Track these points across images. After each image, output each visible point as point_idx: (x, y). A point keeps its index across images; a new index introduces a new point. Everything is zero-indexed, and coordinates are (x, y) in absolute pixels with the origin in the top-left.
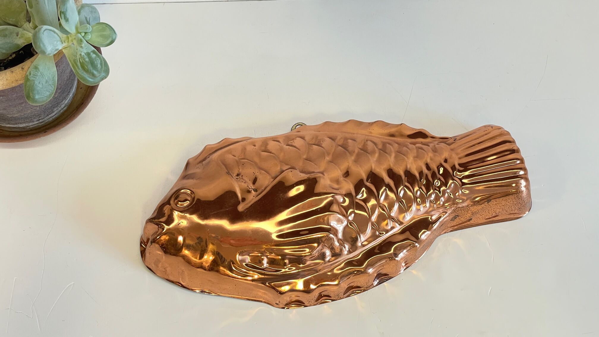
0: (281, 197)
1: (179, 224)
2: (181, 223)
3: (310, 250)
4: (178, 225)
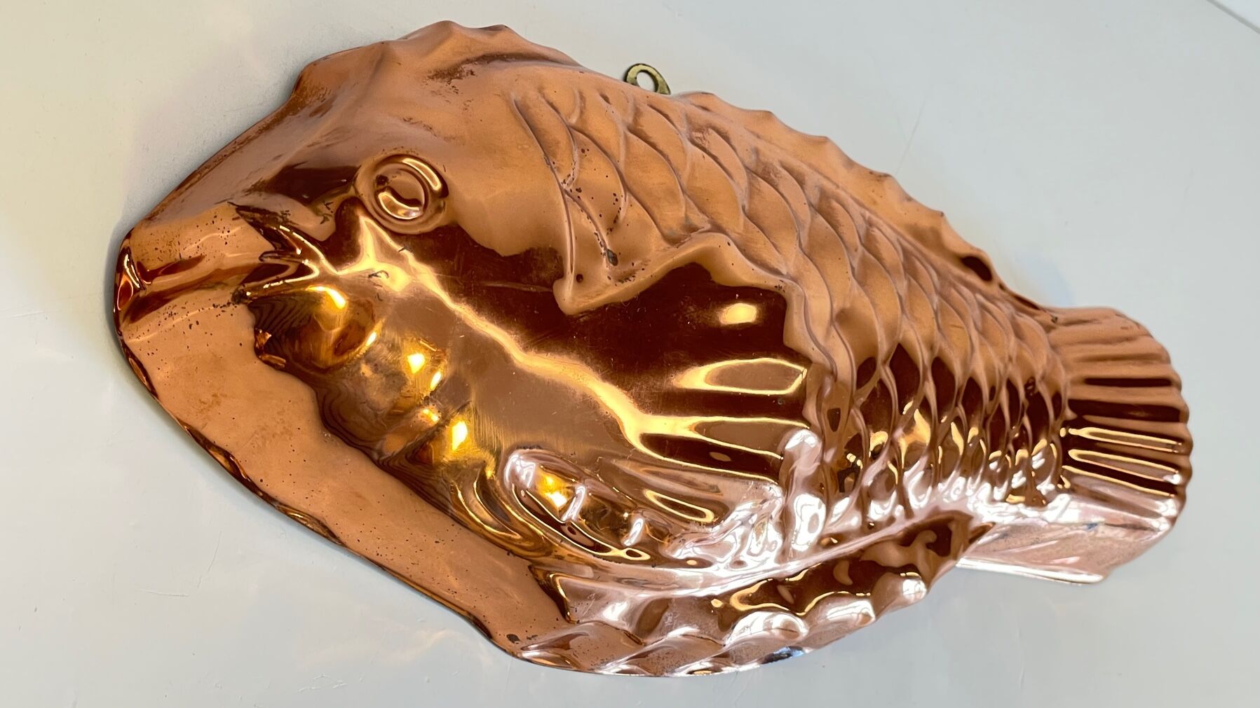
0: (687, 316)
1: (375, 275)
2: (383, 276)
3: (715, 518)
4: (370, 276)
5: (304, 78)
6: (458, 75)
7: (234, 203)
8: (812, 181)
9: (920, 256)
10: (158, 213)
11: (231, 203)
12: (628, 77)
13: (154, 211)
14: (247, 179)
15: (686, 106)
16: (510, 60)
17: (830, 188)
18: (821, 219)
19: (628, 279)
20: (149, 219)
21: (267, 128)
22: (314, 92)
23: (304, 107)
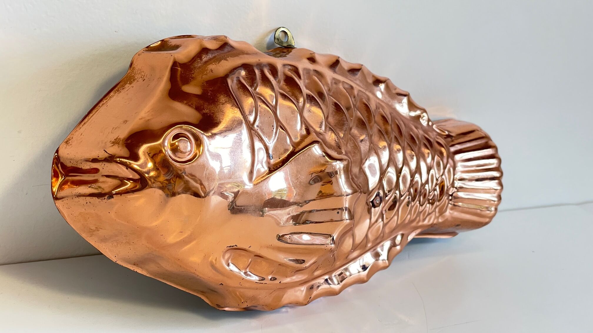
5: (134, 63)
6: (205, 73)
7: (107, 152)
8: (356, 92)
9: (398, 118)
10: (70, 140)
11: (106, 151)
12: (276, 35)
13: (68, 137)
14: (112, 133)
15: (303, 65)
16: (228, 59)
17: (363, 92)
18: (359, 114)
19: (277, 167)
20: (66, 142)
21: (118, 91)
22: (139, 72)
23: (134, 80)
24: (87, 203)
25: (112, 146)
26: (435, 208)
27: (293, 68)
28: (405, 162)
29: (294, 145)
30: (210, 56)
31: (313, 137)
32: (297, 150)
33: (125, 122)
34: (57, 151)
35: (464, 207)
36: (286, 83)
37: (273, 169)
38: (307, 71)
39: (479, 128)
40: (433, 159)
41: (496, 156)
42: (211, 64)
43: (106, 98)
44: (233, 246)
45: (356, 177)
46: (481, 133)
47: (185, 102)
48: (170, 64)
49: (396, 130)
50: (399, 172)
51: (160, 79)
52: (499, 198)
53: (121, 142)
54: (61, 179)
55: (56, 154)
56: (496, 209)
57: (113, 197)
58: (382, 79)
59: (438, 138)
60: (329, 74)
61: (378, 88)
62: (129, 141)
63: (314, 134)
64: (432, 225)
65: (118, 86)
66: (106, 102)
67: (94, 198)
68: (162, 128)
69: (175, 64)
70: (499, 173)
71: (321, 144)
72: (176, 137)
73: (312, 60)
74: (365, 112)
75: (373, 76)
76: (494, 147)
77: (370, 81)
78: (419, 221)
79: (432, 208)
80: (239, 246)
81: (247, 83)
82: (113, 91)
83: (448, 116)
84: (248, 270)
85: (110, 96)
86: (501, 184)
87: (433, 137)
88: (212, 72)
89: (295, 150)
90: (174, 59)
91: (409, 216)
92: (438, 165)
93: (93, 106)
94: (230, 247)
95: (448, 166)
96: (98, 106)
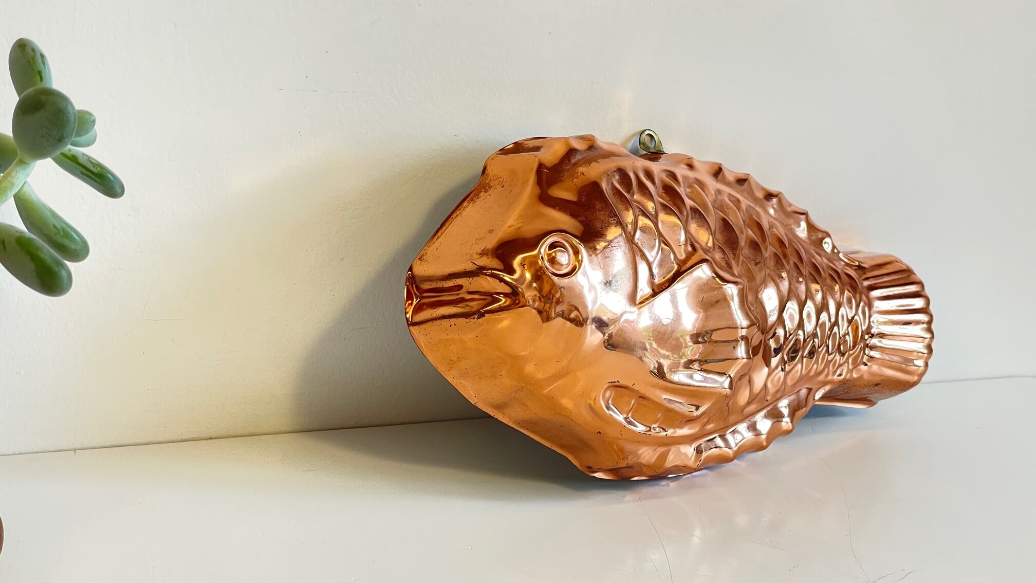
5: (488, 168)
6: (576, 176)
7: (476, 264)
8: (744, 207)
9: (796, 241)
10: (424, 256)
11: (474, 263)
12: (641, 139)
13: (421, 253)
14: (476, 244)
15: (681, 171)
16: (598, 160)
17: (752, 207)
18: (750, 232)
19: (662, 288)
20: (420, 259)
21: (472, 200)
22: (495, 178)
23: (490, 188)
24: (451, 326)
25: (480, 257)
26: (848, 359)
27: (671, 174)
28: (809, 295)
29: (680, 264)
30: (579, 157)
31: (700, 254)
32: (684, 268)
33: (491, 231)
34: (411, 269)
35: (885, 360)
36: (665, 191)
37: (658, 291)
38: (685, 178)
39: (898, 258)
40: (842, 293)
41: (923, 293)
42: (581, 165)
43: (459, 208)
44: (614, 382)
45: (752, 305)
46: (901, 265)
47: (558, 208)
48: (535, 166)
49: (794, 253)
50: (802, 306)
51: (525, 183)
52: (929, 348)
53: (490, 253)
54: (416, 300)
55: (410, 272)
56: (926, 365)
57: (484, 316)
58: (774, 193)
59: (846, 269)
60: (712, 184)
61: (770, 204)
62: (500, 252)
63: (701, 251)
64: (844, 382)
65: (471, 195)
66: (460, 213)
67: (461, 319)
68: (537, 236)
69: (541, 166)
70: (927, 316)
71: (711, 263)
72: (553, 246)
73: (691, 166)
74: (757, 230)
75: (763, 189)
76: (920, 283)
77: (760, 195)
78: (827, 375)
79: (843, 359)
80: (622, 382)
81: (623, 188)
82: (466, 201)
83: (855, 248)
84: (630, 415)
85: (464, 206)
86: (929, 330)
87: (840, 267)
88: (583, 174)
89: (681, 268)
90: (539, 161)
91: (815, 366)
92: (849, 301)
93: (445, 218)
94: (611, 383)
95: (862, 304)
96: (452, 217)
